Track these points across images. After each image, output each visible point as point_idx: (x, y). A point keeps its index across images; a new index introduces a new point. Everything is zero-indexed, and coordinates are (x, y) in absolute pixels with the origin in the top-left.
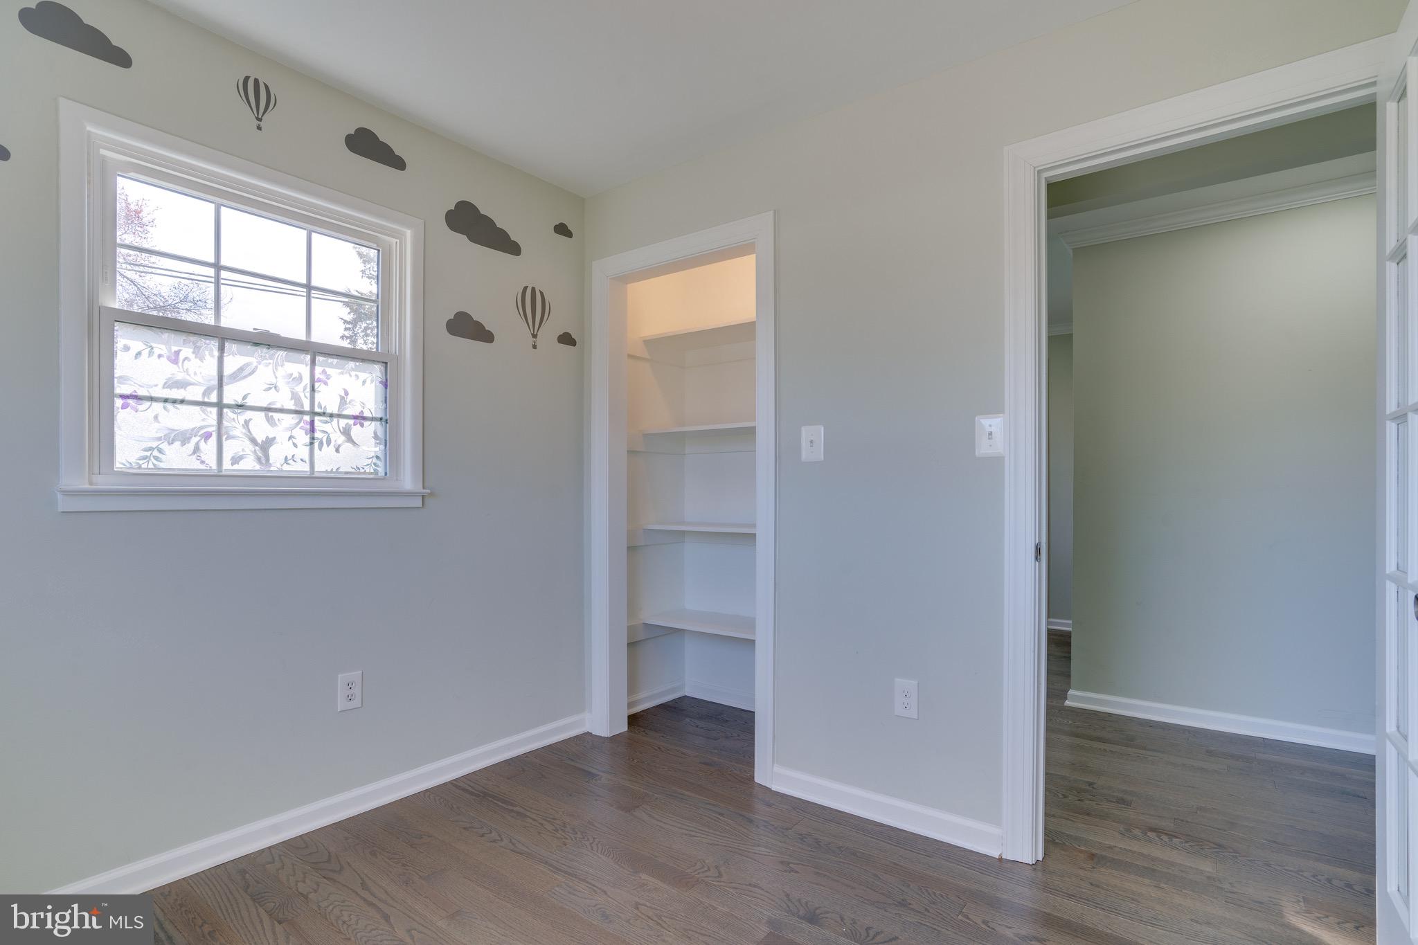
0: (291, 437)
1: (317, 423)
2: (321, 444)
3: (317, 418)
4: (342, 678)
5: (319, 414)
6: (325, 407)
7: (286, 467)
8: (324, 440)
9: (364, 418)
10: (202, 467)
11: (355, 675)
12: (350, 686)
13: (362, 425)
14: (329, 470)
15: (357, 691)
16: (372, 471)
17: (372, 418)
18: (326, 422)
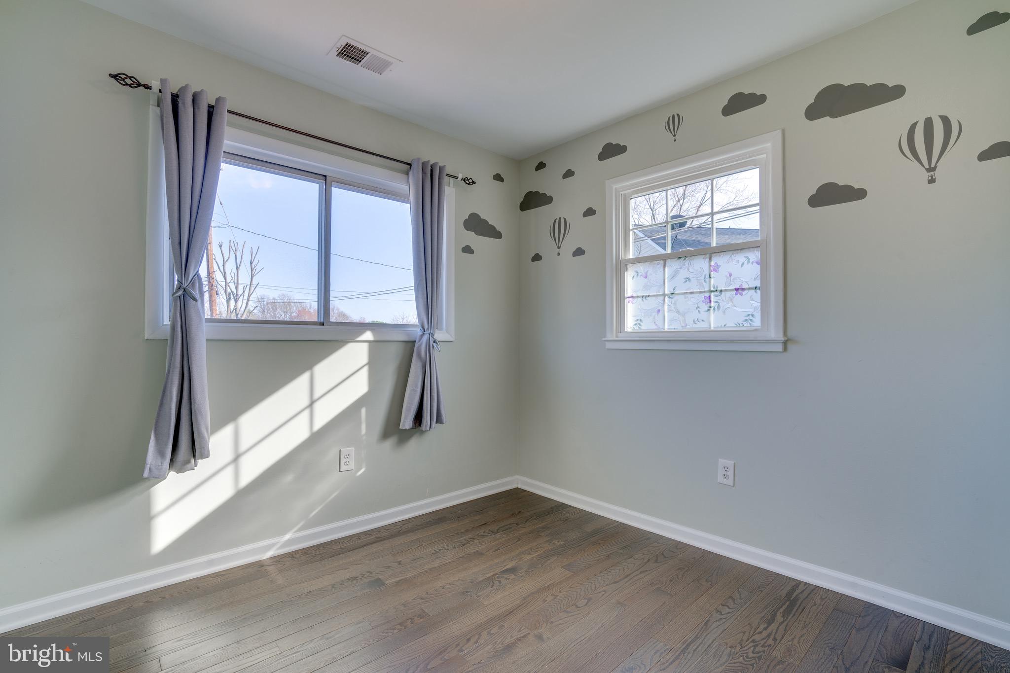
0: (698, 307)
1: (712, 297)
2: (714, 309)
3: (712, 294)
4: (722, 462)
5: (713, 291)
6: (717, 286)
7: (695, 326)
8: (716, 308)
9: (743, 289)
10: (656, 328)
11: (730, 463)
12: (726, 468)
13: (741, 294)
14: (720, 326)
15: (730, 473)
16: (749, 325)
17: (749, 288)
18: (718, 296)
